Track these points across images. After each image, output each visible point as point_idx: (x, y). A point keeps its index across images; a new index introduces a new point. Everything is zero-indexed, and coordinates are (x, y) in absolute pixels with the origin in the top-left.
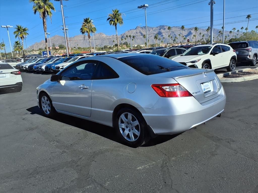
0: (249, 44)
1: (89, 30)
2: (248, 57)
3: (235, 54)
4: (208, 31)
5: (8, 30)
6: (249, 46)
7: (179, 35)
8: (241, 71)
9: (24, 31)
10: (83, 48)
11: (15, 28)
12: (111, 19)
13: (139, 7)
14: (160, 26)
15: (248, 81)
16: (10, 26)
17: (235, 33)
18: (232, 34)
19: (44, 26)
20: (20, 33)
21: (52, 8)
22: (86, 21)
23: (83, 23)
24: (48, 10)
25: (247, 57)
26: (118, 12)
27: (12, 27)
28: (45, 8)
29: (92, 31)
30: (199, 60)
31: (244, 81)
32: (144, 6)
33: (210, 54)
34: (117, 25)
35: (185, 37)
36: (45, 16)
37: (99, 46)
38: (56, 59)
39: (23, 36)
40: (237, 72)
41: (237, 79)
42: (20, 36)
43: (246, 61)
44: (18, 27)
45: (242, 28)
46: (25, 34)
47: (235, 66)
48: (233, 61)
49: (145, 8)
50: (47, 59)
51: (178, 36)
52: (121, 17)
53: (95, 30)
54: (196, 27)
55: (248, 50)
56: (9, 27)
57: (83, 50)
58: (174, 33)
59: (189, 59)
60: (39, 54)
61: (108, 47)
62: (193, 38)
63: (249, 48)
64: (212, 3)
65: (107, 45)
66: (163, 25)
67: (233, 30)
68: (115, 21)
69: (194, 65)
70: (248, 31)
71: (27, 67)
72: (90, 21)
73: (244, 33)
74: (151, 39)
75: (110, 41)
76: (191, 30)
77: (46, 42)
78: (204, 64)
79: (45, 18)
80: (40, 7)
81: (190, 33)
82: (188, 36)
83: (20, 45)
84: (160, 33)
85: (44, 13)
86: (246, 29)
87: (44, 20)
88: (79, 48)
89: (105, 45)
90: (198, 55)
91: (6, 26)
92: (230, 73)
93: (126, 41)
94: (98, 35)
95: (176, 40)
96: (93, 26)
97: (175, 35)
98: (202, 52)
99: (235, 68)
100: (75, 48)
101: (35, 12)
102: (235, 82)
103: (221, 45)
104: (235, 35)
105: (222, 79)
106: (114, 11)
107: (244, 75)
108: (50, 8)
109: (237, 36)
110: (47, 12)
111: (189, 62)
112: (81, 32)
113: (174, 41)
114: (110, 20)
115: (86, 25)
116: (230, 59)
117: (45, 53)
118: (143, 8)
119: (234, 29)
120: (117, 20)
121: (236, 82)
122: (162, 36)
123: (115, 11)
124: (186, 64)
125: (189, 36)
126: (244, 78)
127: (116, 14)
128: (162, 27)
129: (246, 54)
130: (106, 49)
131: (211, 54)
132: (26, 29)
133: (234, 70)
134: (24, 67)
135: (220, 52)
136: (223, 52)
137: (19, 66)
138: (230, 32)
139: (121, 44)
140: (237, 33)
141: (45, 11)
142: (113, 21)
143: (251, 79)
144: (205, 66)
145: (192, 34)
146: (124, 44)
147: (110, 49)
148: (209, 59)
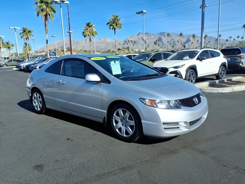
0: (242, 50)
1: (91, 33)
2: (241, 64)
3: (225, 60)
4: (205, 39)
5: (15, 31)
6: (242, 53)
7: (178, 41)
8: (231, 80)
9: (29, 33)
10: (89, 51)
11: (21, 30)
12: (111, 24)
13: (137, 13)
14: (161, 32)
15: (238, 91)
16: (18, 27)
17: (231, 41)
18: (228, 42)
19: (45, 28)
20: (25, 34)
21: (54, 11)
22: (88, 25)
23: (85, 27)
24: (50, 13)
25: (239, 65)
26: (117, 17)
27: (19, 28)
28: (47, 11)
29: (93, 35)
30: (182, 66)
31: (233, 91)
32: (142, 12)
33: (196, 60)
34: (116, 30)
35: (183, 44)
36: (47, 18)
37: (103, 50)
38: (51, 60)
39: (28, 37)
40: (225, 80)
41: (224, 89)
42: (25, 37)
43: (238, 69)
44: (24, 29)
45: (238, 37)
46: (30, 35)
47: (225, 74)
48: (223, 68)
49: (143, 14)
50: (44, 59)
51: (177, 43)
52: (120, 22)
53: (96, 34)
54: (194, 35)
55: (240, 57)
56: (17, 29)
57: (89, 53)
58: (174, 40)
59: (171, 64)
60: (45, 55)
61: (111, 51)
62: (191, 45)
63: (242, 54)
64: (203, 6)
65: (110, 49)
66: (163, 32)
67: (230, 39)
68: (114, 26)
69: (177, 71)
70: (243, 40)
71: (25, 66)
72: (92, 26)
73: (240, 41)
74: (151, 44)
75: (114, 46)
76: (190, 38)
77: (47, 43)
78: (189, 70)
79: (47, 20)
80: (42, 10)
81: (188, 40)
82: (186, 43)
83: (29, 46)
84: (160, 39)
85: (46, 16)
86: (242, 38)
87: (46, 22)
88: (85, 51)
89: (109, 49)
90: (184, 60)
91: (14, 28)
92: (217, 81)
93: (128, 46)
94: (103, 39)
95: (175, 46)
96: (94, 30)
97: (174, 41)
98: (188, 57)
99: (225, 76)
100: (81, 51)
101: (38, 15)
102: (221, 93)
103: (210, 50)
104: (231, 43)
105: (207, 88)
106: (113, 16)
107: (234, 84)
108: (52, 12)
109: (233, 44)
110: (49, 15)
111: (172, 67)
112: (83, 35)
113: (172, 47)
114: (109, 24)
115: (87, 29)
116: (219, 66)
117: (51, 54)
118: (141, 14)
119: (231, 37)
120: (116, 25)
121: (223, 93)
122: (162, 42)
123: (115, 16)
124: (168, 69)
125: (188, 43)
126: (233, 88)
127: (115, 19)
128: (163, 34)
129: (239, 61)
130: (109, 52)
131: (198, 59)
132: (31, 30)
133: (224, 78)
134: (22, 66)
135: (208, 58)
136: (212, 57)
137: (19, 65)
138: (227, 40)
139: (123, 48)
140: (234, 41)
141: (47, 14)
142: (112, 25)
143: (241, 89)
144: (190, 72)
145: (191, 41)
146: (126, 48)
147: (113, 53)
148: (195, 65)
